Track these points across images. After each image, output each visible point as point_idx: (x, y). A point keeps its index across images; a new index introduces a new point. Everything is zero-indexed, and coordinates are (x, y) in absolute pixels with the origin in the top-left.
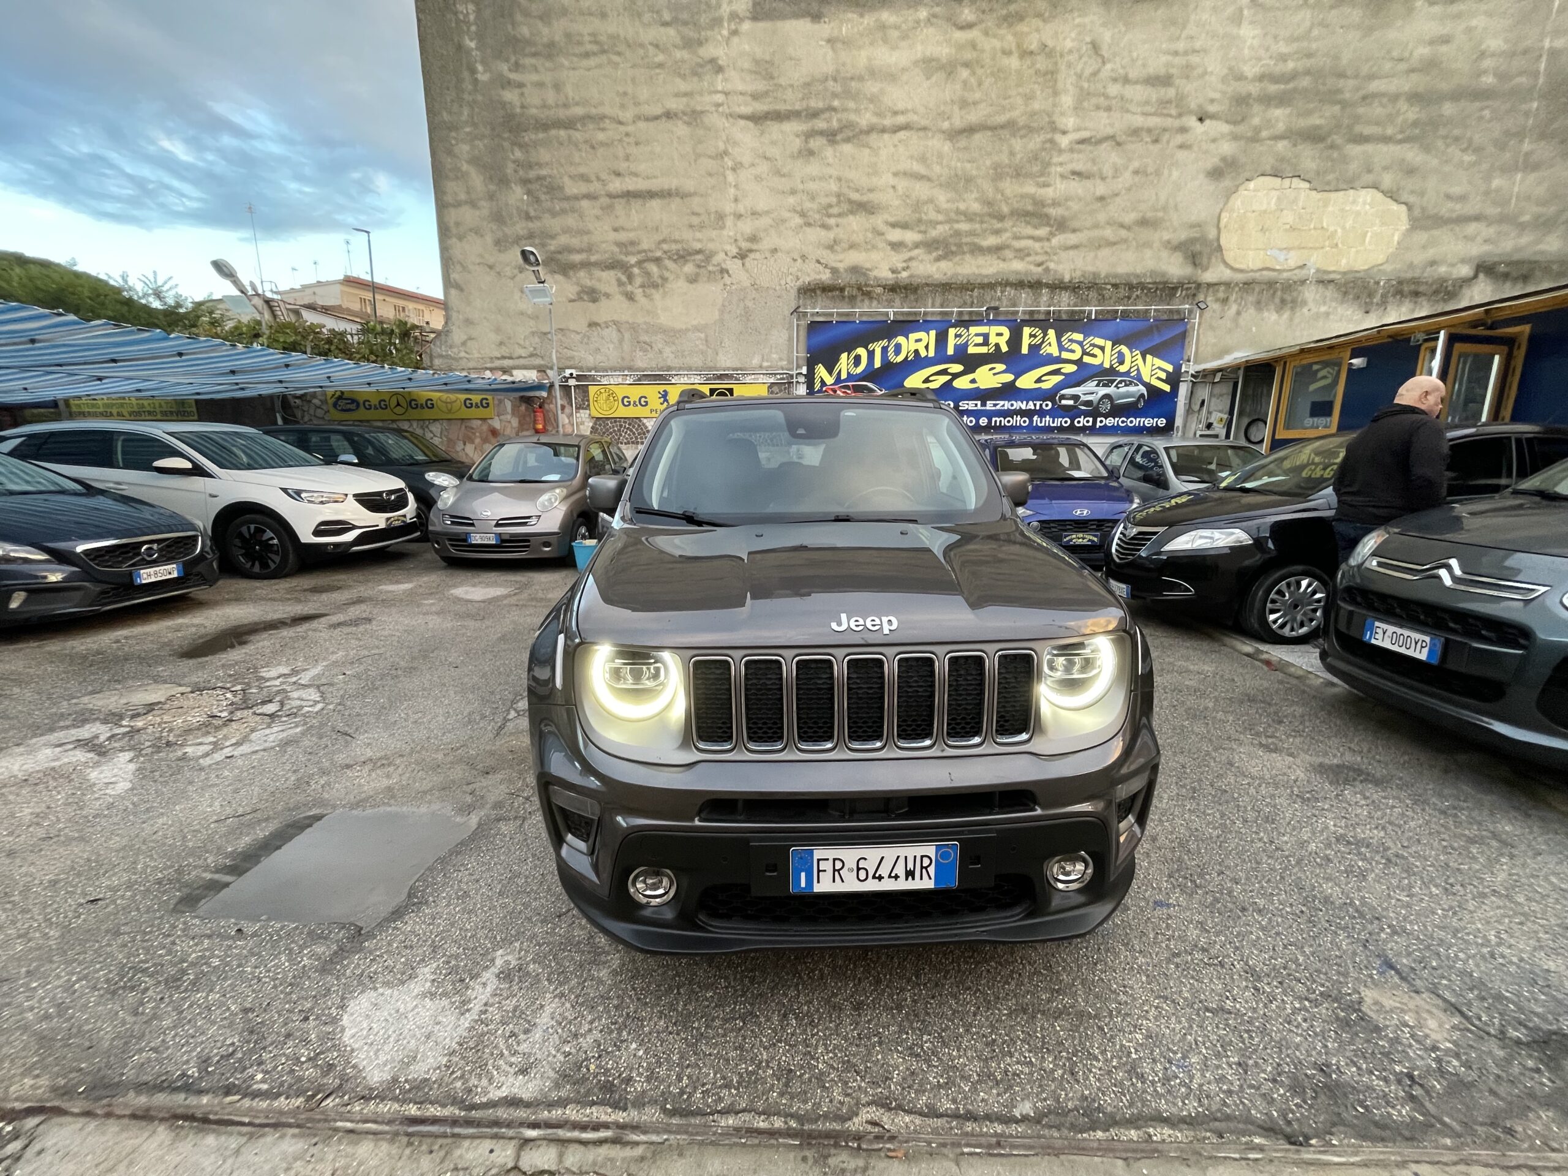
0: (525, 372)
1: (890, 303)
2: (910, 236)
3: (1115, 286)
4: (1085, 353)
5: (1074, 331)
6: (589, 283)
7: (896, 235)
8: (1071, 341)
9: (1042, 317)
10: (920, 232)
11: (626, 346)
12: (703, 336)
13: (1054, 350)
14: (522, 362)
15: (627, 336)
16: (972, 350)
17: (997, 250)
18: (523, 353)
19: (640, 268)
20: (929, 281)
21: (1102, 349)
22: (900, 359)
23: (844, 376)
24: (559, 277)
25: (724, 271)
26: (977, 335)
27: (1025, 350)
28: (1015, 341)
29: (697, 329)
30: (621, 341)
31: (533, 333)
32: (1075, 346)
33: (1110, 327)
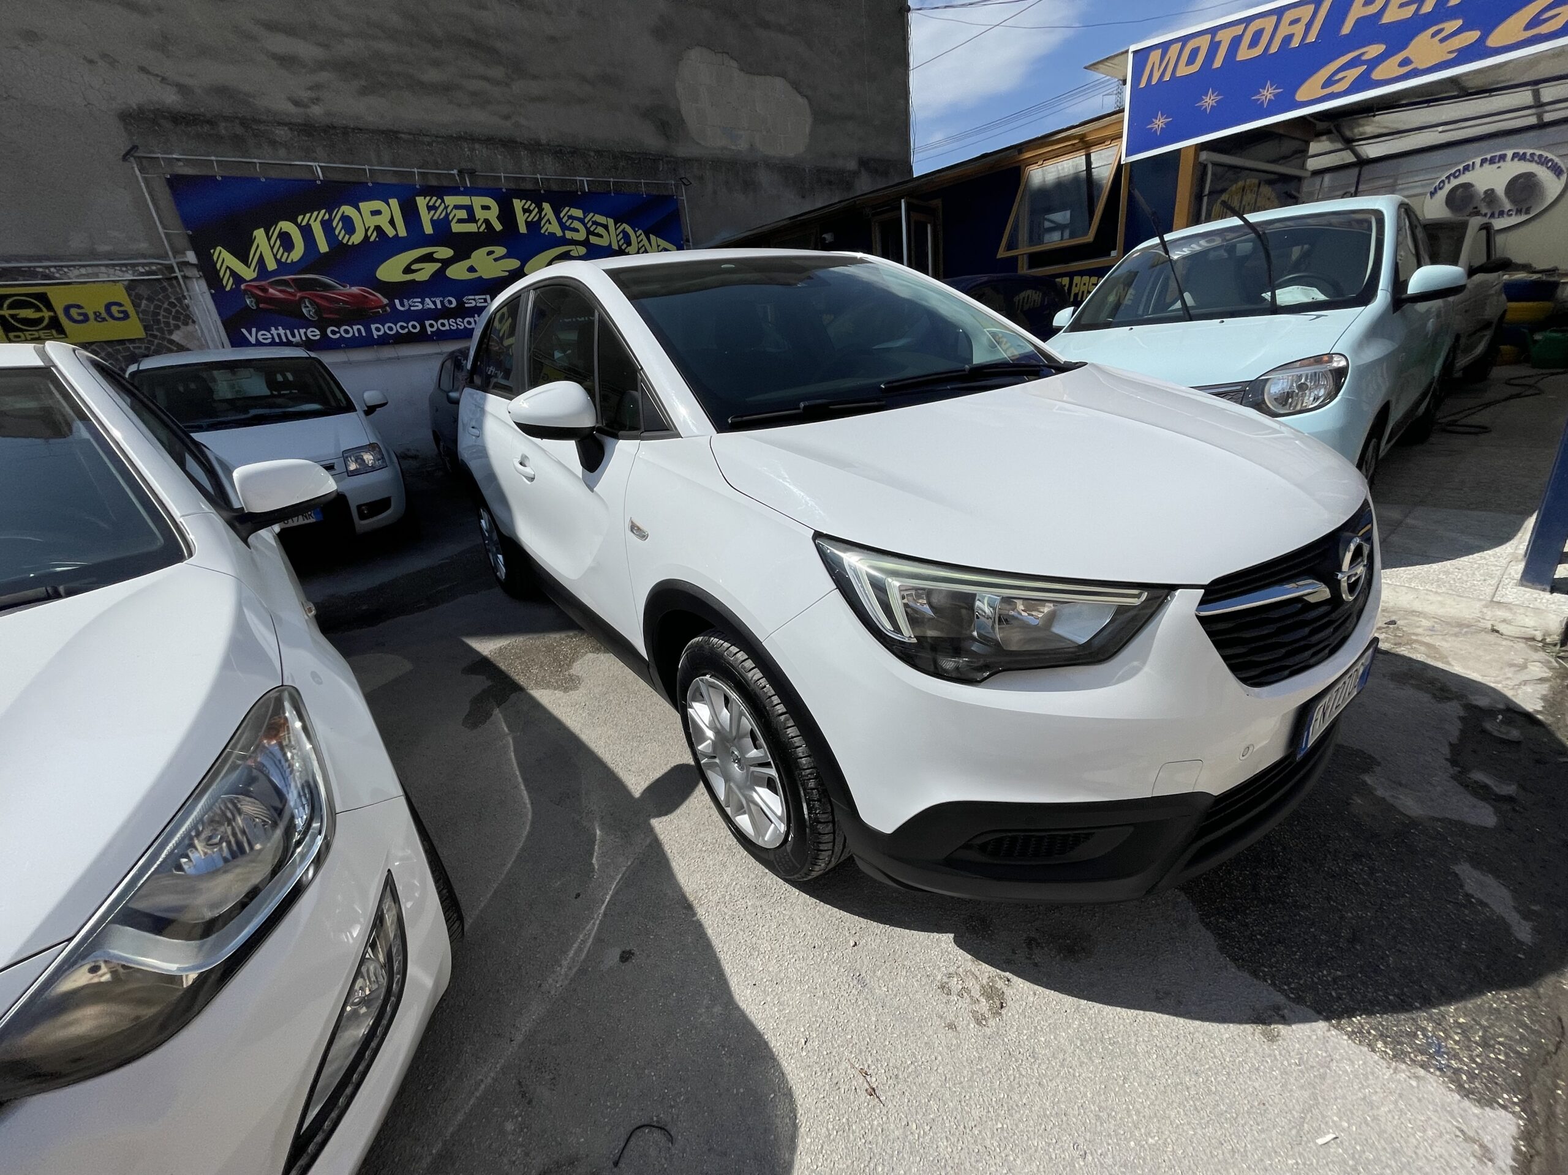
1: (309, 154)
2: (305, 50)
3: (599, 153)
4: (589, 232)
5: (571, 206)
7: (281, 44)
8: (571, 217)
9: (529, 186)
10: (319, 44)
13: (554, 228)
16: (456, 228)
17: (445, 89)
20: (361, 124)
21: (606, 227)
22: (357, 238)
23: (271, 265)
26: (457, 207)
27: (523, 229)
28: (507, 215)
32: (576, 224)
33: (607, 202)
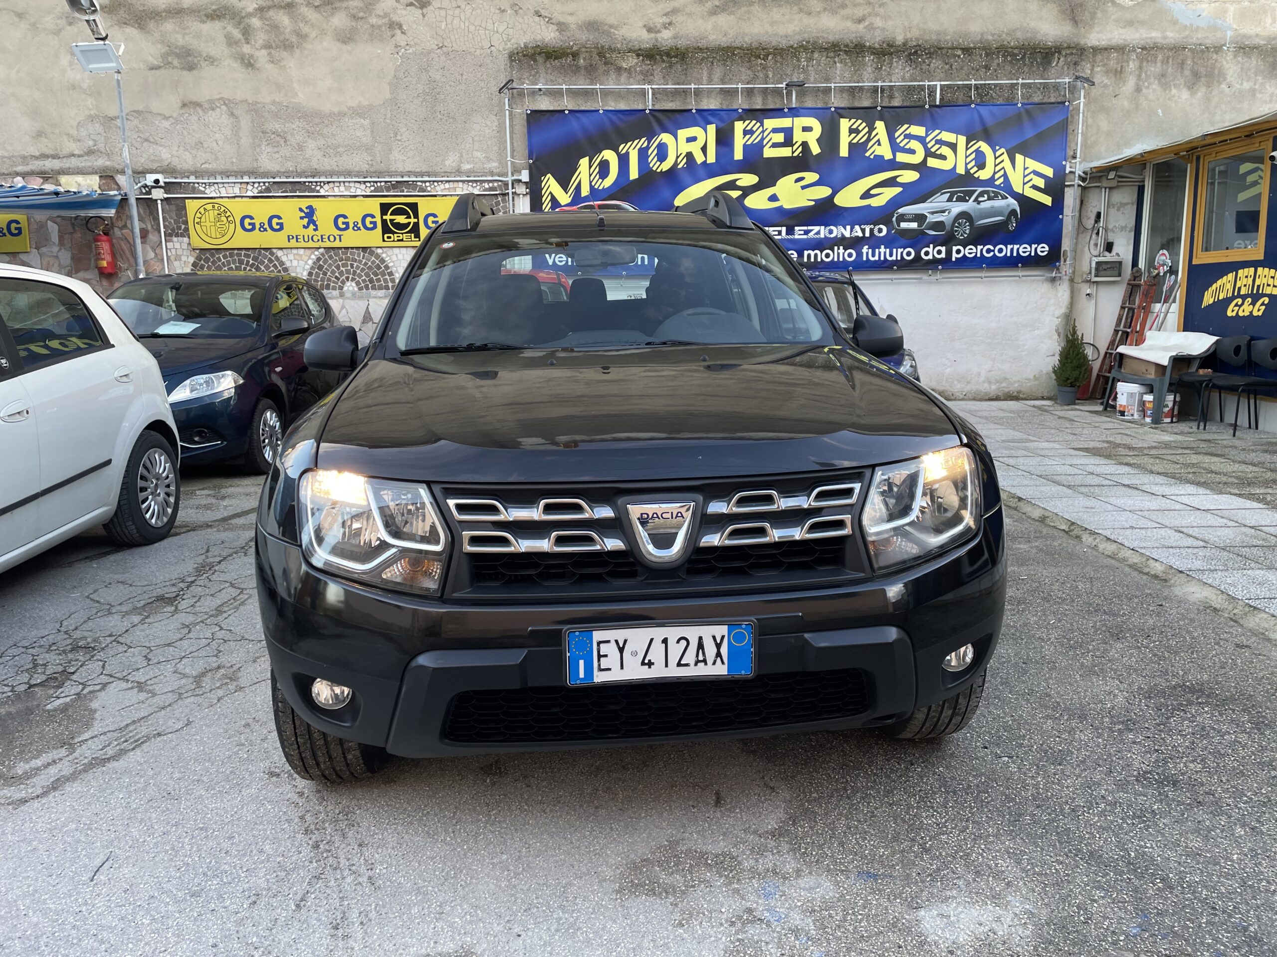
0: (80, 179)
3: (967, 51)
4: (929, 154)
5: (912, 123)
6: (180, 40)
8: (909, 137)
9: (866, 100)
11: (245, 140)
12: (366, 122)
13: (883, 150)
14: (74, 163)
15: (245, 123)
16: (769, 153)
18: (75, 148)
19: (261, 18)
20: (703, 44)
21: (953, 147)
22: (666, 166)
23: (585, 192)
24: (131, 31)
25: (395, 26)
26: (775, 130)
27: (844, 153)
28: (829, 136)
29: (358, 112)
30: (236, 129)
31: (92, 118)
32: (915, 145)
33: (963, 116)
